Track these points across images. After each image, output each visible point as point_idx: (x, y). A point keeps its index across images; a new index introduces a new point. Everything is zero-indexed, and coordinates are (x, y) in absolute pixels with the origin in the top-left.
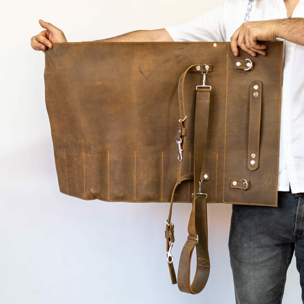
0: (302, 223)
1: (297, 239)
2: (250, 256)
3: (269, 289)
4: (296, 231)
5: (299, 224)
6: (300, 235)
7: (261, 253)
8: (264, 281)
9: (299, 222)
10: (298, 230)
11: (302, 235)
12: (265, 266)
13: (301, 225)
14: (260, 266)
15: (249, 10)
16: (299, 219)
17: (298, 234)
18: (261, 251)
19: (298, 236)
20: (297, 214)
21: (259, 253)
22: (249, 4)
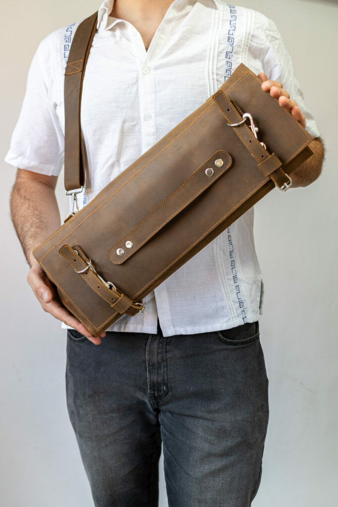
0: (158, 371)
1: (157, 401)
2: (89, 427)
3: (127, 472)
4: (150, 385)
5: (152, 373)
6: (158, 392)
7: (106, 423)
8: (116, 462)
9: (152, 369)
10: (152, 383)
11: (161, 391)
12: (116, 440)
13: (156, 374)
14: (108, 441)
15: (67, 39)
16: (152, 365)
17: (154, 390)
18: (106, 419)
19: (156, 393)
20: (147, 358)
21: (102, 422)
22: (67, 31)
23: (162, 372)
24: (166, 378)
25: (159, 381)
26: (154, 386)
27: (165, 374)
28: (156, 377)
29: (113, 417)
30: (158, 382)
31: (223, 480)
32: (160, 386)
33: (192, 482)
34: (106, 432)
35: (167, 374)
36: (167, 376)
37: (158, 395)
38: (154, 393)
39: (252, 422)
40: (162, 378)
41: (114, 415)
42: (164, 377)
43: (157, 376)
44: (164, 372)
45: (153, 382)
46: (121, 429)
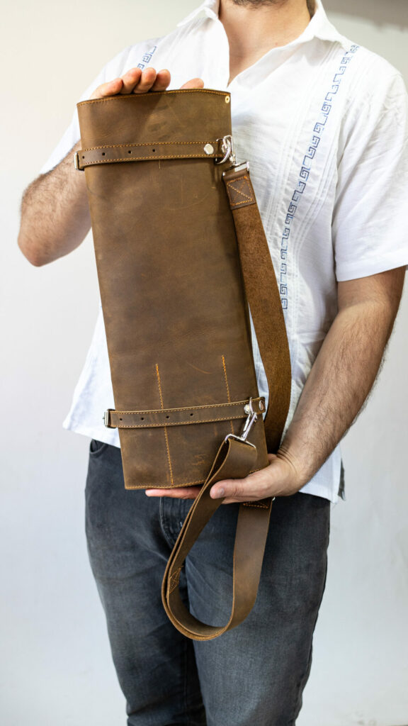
5: (166, 504)
6: (173, 528)
7: (118, 563)
11: (176, 527)
12: (131, 587)
13: (171, 506)
14: (122, 587)
23: (179, 504)
24: (182, 511)
25: (174, 515)
26: (168, 520)
27: (182, 506)
28: (170, 509)
29: (126, 557)
30: (172, 516)
31: (252, 658)
32: (176, 521)
33: (216, 652)
34: (119, 574)
35: (184, 506)
36: (184, 509)
37: (174, 532)
38: (169, 529)
39: (288, 587)
40: (177, 511)
41: (129, 554)
42: (180, 511)
43: (172, 508)
44: (180, 505)
45: (166, 515)
46: (138, 574)
